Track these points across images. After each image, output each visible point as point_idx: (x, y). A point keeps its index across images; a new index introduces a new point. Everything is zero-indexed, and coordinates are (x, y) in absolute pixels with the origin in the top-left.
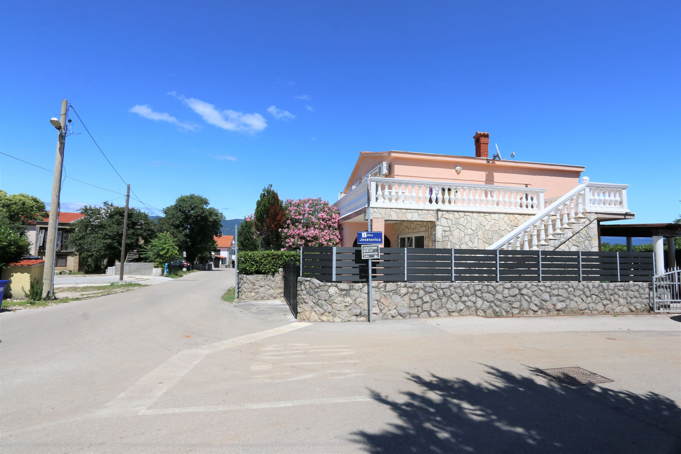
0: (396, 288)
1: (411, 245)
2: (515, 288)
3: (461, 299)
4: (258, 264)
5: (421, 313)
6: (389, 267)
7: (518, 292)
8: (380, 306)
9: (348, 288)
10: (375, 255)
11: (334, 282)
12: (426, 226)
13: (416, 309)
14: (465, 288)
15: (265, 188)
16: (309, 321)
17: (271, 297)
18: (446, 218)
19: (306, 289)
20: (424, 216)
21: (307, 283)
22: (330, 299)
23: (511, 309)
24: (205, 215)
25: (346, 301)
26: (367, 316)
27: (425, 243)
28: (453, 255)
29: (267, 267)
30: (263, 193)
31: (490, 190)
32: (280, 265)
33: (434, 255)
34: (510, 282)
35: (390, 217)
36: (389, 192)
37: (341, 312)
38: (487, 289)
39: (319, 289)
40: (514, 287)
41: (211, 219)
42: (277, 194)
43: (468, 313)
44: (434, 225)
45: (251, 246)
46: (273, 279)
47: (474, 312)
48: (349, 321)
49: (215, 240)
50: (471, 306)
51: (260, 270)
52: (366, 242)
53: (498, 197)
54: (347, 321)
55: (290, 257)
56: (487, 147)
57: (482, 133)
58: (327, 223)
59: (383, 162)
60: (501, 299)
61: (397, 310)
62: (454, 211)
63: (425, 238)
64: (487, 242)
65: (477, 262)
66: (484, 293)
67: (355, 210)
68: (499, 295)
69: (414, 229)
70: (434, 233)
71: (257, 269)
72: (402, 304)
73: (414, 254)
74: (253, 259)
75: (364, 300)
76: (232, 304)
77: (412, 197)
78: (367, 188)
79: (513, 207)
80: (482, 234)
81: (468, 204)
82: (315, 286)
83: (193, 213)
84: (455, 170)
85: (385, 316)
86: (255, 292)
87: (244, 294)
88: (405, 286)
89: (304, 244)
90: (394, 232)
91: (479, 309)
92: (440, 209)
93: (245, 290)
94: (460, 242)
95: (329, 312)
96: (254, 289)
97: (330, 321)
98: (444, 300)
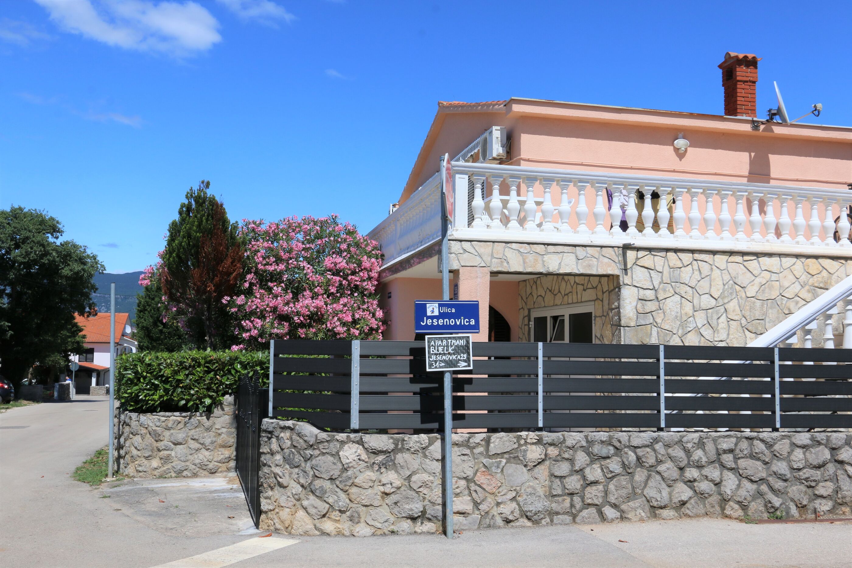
0: (516, 446)
1: (560, 336)
2: (822, 447)
3: (682, 475)
4: (168, 386)
5: (581, 511)
6: (507, 393)
7: (828, 456)
8: (474, 494)
9: (392, 447)
10: (459, 360)
11: (355, 431)
12: (596, 288)
13: (568, 500)
14: (693, 447)
15: (191, 189)
16: (290, 533)
17: (201, 471)
18: (646, 266)
19: (282, 449)
20: (591, 262)
21: (285, 435)
22: (344, 475)
23: (811, 501)
24: (48, 260)
25: (384, 481)
26: (439, 521)
27: (596, 330)
28: (662, 361)
29: (192, 392)
30: (186, 202)
31: (758, 196)
32: (226, 387)
33: (617, 360)
34: (809, 431)
35: (505, 264)
36: (501, 200)
37: (371, 510)
38: (749, 449)
39: (314, 449)
40: (819, 443)
41: (66, 271)
42: (222, 205)
43: (701, 510)
44: (615, 284)
45: (169, 338)
46: (207, 423)
47: (718, 508)
48: (393, 532)
49: (80, 324)
50: (708, 491)
51: (173, 400)
52: (438, 327)
53: (778, 214)
54: (387, 532)
55: (252, 367)
56: (751, 91)
57: (741, 56)
58: (348, 280)
59: (491, 127)
60: (785, 475)
61: (518, 504)
62: (667, 250)
63: (595, 317)
64: (750, 328)
65: (724, 378)
66: (742, 458)
67: (418, 248)
68: (779, 464)
69: (567, 294)
70: (616, 304)
71: (165, 398)
72: (531, 487)
73: (567, 359)
74: (155, 373)
75: (431, 478)
76: (96, 491)
77: (560, 214)
78: (440, 189)
79: (816, 239)
80: (737, 308)
81: (703, 232)
82: (305, 441)
83: (19, 256)
84: (672, 147)
85: (488, 520)
86: (161, 459)
87: (133, 464)
88: (539, 442)
89: (289, 333)
90: (520, 304)
91: (729, 500)
92: (630, 244)
93: (135, 452)
94: (683, 329)
95: (340, 511)
96: (159, 450)
97: (343, 535)
98: (640, 476)
